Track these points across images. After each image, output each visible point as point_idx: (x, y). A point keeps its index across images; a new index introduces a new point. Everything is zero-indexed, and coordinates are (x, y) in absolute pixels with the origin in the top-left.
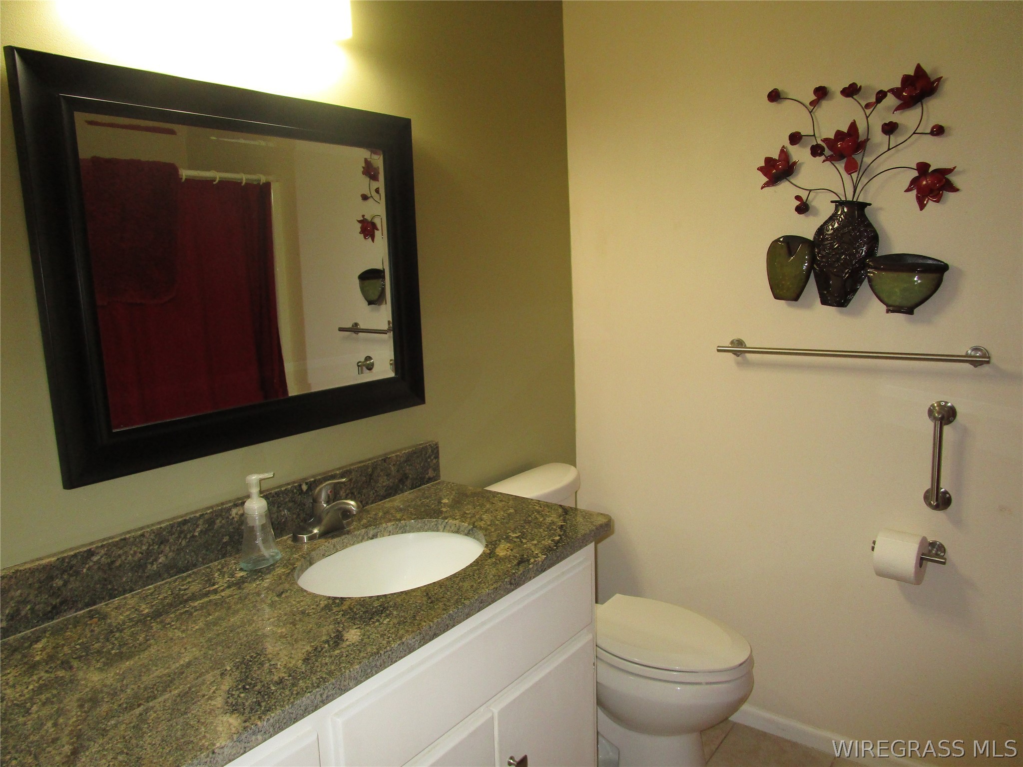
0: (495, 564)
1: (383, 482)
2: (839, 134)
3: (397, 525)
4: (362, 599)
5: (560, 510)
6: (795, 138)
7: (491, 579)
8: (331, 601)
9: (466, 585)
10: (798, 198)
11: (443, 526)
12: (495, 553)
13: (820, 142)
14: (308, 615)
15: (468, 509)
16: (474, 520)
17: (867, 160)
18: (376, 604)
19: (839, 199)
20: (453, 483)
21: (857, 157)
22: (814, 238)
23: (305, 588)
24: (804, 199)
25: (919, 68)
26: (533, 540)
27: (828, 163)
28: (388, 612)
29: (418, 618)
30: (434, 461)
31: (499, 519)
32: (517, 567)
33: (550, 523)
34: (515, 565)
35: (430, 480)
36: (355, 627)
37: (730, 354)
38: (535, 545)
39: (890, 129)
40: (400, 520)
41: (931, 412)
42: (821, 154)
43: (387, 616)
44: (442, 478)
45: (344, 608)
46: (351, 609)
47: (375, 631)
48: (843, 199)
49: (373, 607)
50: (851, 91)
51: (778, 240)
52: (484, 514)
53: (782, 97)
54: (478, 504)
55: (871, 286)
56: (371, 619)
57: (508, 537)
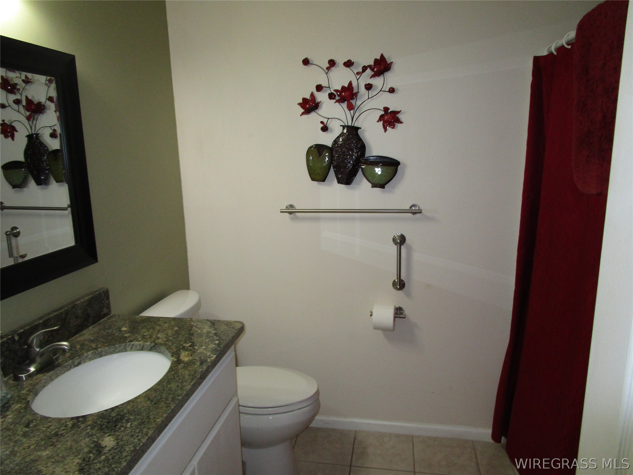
0: (185, 368)
1: (74, 323)
2: (343, 87)
3: (95, 352)
4: (101, 413)
5: (209, 323)
6: (319, 88)
7: (188, 378)
8: (75, 421)
9: (173, 386)
10: (322, 122)
11: (130, 347)
12: (181, 360)
13: (333, 91)
14: (62, 435)
15: (145, 332)
16: (153, 339)
17: (359, 103)
18: (113, 414)
19: (344, 124)
20: (123, 315)
21: (353, 102)
22: (332, 146)
23: (47, 415)
24: (325, 123)
25: (382, 56)
26: (202, 346)
27: (337, 103)
28: (126, 418)
29: (151, 417)
30: (107, 302)
31: (170, 336)
32: (201, 367)
33: (207, 333)
34: (199, 365)
35: (105, 315)
36: (106, 435)
37: (287, 214)
38: (205, 349)
39: (369, 87)
40: (96, 349)
41: (394, 240)
42: (334, 99)
43: (128, 421)
44: (113, 313)
45: (89, 423)
46: (96, 423)
47: (125, 434)
48: (347, 124)
49: (113, 417)
50: (349, 64)
51: (312, 147)
52: (158, 334)
53: (310, 63)
54: (149, 327)
55: (363, 173)
56: (115, 426)
57: (184, 347)
